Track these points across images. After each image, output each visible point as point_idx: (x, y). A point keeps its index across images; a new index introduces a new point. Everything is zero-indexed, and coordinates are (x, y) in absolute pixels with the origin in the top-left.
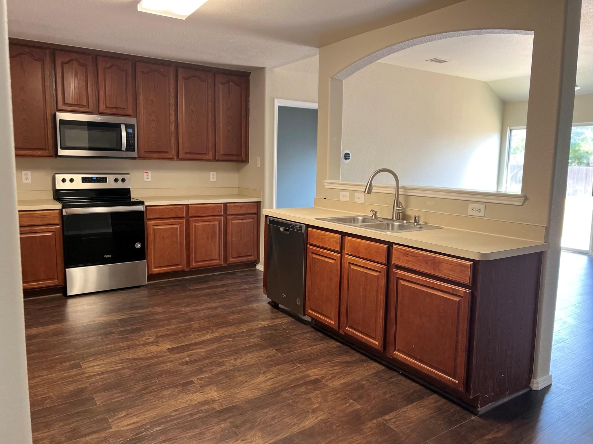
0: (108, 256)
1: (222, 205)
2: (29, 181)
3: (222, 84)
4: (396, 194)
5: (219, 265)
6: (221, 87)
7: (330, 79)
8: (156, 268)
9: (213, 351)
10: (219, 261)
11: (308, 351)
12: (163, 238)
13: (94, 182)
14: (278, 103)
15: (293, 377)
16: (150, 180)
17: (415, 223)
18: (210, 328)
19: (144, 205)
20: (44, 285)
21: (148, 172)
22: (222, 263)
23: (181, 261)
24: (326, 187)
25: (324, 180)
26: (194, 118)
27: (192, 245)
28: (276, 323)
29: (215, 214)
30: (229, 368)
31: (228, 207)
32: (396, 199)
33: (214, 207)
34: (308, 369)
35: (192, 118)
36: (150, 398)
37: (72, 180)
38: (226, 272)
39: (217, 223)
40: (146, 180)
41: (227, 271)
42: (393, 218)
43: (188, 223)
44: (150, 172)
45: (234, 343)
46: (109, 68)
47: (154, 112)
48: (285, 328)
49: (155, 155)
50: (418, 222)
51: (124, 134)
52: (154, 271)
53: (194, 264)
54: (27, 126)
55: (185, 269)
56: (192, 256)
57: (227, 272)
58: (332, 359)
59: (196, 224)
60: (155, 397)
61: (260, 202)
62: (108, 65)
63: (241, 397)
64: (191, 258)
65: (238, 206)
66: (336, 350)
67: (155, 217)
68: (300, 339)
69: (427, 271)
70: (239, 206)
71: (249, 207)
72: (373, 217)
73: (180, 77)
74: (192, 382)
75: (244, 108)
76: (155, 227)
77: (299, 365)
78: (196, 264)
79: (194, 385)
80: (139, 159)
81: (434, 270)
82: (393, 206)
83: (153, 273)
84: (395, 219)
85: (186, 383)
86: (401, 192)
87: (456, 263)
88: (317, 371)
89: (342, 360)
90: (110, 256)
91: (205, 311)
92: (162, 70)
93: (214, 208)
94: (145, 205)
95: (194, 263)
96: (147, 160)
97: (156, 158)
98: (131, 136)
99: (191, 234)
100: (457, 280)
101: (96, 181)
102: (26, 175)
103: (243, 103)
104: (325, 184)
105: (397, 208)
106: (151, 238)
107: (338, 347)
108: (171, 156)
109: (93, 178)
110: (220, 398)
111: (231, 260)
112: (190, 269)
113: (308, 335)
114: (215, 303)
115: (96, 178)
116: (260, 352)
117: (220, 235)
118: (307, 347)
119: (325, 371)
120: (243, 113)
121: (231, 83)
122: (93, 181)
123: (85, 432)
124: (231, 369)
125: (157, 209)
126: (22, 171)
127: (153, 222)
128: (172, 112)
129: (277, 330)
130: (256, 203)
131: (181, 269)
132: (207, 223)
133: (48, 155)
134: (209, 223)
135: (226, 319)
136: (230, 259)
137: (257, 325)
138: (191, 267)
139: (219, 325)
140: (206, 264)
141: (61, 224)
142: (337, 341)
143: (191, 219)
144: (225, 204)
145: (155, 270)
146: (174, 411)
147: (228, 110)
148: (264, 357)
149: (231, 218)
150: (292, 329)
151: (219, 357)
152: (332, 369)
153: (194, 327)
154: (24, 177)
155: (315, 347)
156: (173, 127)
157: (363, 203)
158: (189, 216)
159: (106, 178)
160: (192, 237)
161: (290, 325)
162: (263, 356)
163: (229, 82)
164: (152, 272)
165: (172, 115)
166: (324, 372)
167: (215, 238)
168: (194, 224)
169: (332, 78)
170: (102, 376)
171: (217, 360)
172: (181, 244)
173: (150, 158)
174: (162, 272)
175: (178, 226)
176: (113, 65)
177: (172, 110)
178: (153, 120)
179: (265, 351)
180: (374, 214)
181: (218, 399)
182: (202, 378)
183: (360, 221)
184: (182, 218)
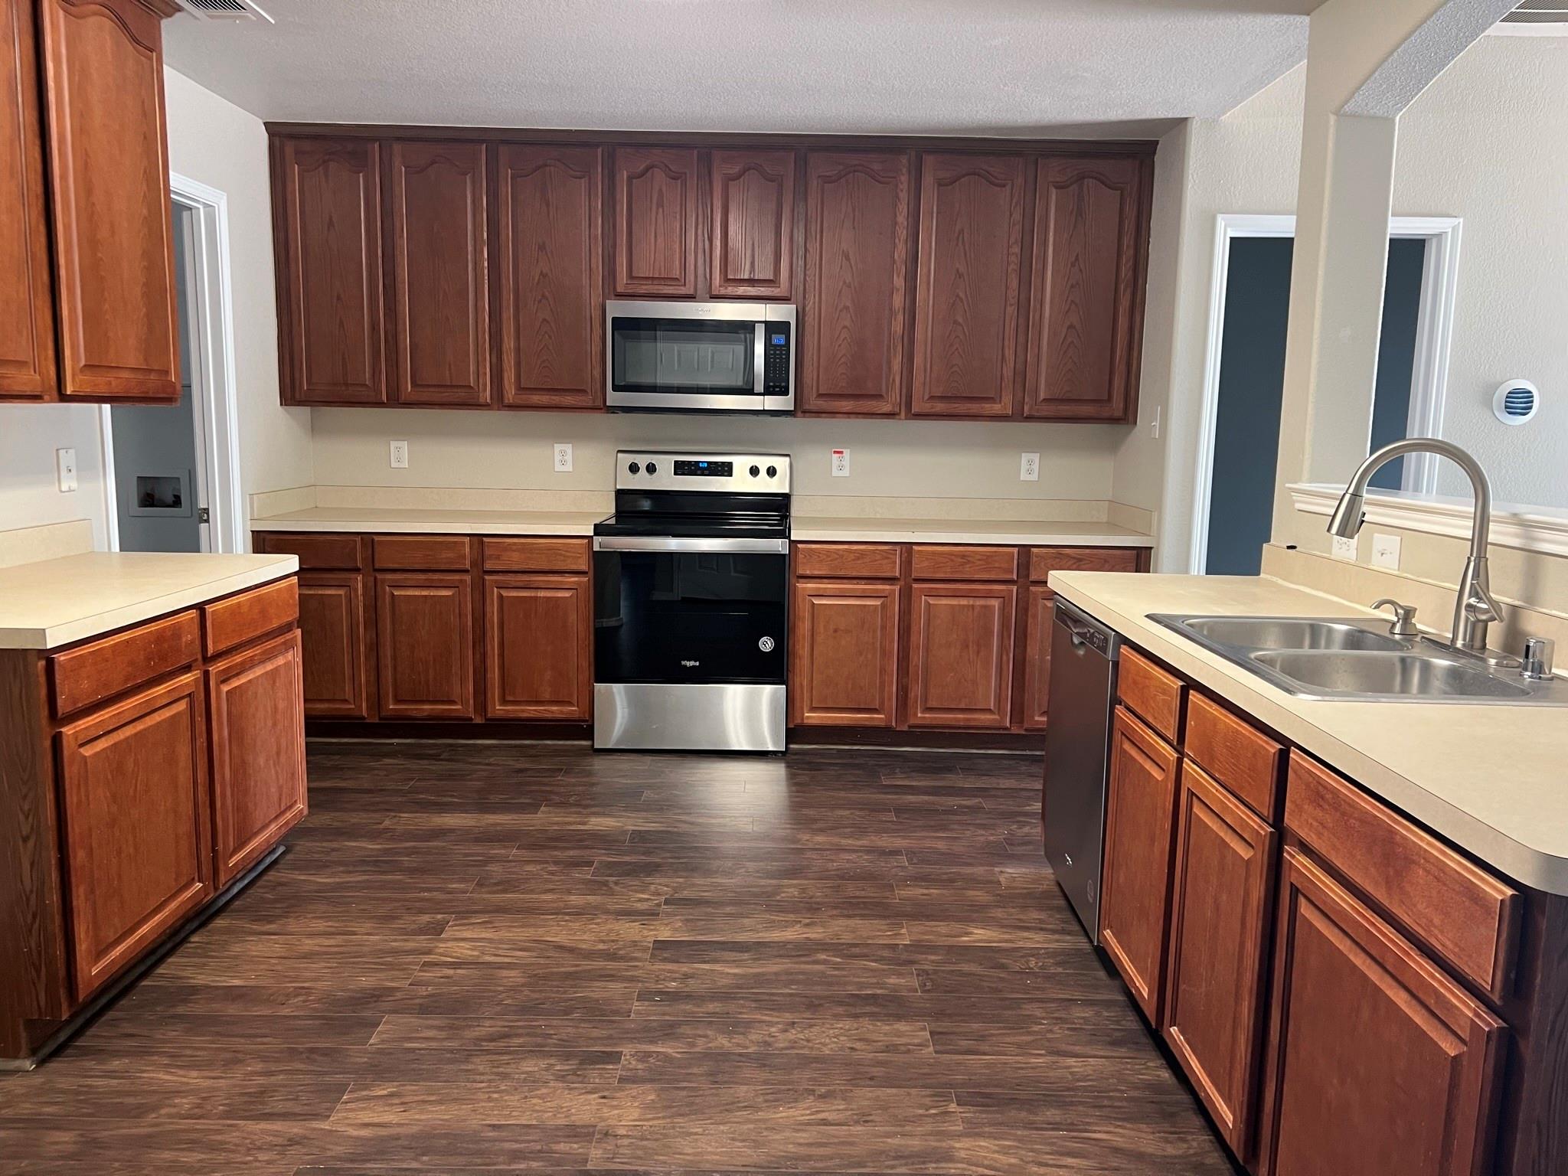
0: (691, 663)
1: (1016, 550)
2: (569, 467)
3: (1056, 188)
4: (1472, 540)
5: (999, 729)
6: (1054, 197)
7: (1332, 118)
8: (813, 709)
9: (759, 979)
10: (997, 717)
11: (1032, 1068)
12: (836, 631)
13: (703, 474)
14: (1227, 229)
15: (896, 1141)
16: (846, 473)
17: (1526, 670)
18: (818, 909)
19: (789, 537)
20: (549, 716)
21: (841, 452)
22: (1008, 725)
23: (882, 703)
24: (1298, 506)
25: (1296, 483)
26: (962, 295)
27: (917, 659)
28: (1020, 944)
29: (993, 577)
30: (747, 1048)
31: (1035, 559)
32: (1472, 565)
33: (988, 556)
34: (972, 1131)
35: (958, 296)
36: (481, 1068)
37: (651, 469)
38: (1024, 753)
39: (995, 603)
40: (835, 473)
41: (1030, 750)
42: (1454, 640)
43: (906, 595)
44: (847, 452)
45: (836, 973)
46: (738, 178)
47: (849, 287)
48: (1032, 969)
49: (847, 405)
50: (1541, 670)
51: (759, 349)
52: (808, 717)
53: (921, 716)
54: (550, 337)
55: (894, 724)
56: (916, 691)
57: (1028, 753)
58: (1088, 1124)
59: (932, 601)
60: (495, 1070)
61: (1151, 548)
62: (736, 170)
63: (685, 1152)
64: (912, 695)
65: (1068, 556)
66: (1133, 1094)
67: (816, 573)
68: (1043, 1018)
69: (1369, 888)
70: (1074, 558)
71: (1106, 561)
72: (1397, 630)
73: (928, 180)
74: (613, 1057)
75: (1128, 253)
76: (816, 601)
77: (953, 1107)
78: (927, 715)
79: (611, 1067)
80: (804, 417)
81: (1389, 888)
82: (1458, 588)
83: (805, 721)
84: (1464, 645)
85: (599, 1054)
86: (1495, 532)
87: (1456, 876)
88: (996, 1148)
89: (1118, 1141)
90: (697, 664)
91: (852, 857)
92: (876, 166)
93: (988, 558)
94: (793, 538)
95: (922, 712)
96: (825, 417)
97: (849, 414)
98: (781, 354)
99: (914, 628)
100: (1452, 957)
101: (706, 472)
102: (563, 453)
103: (1128, 241)
104: (1296, 496)
105: (1473, 601)
106: (803, 627)
107: (1156, 1088)
108: (886, 408)
109: (701, 465)
110: (630, 1133)
111: (1037, 718)
112: (910, 727)
113: (1079, 1013)
114: (904, 838)
115: (706, 465)
116: (879, 1024)
117: (1006, 641)
118: (1043, 1052)
119: (1022, 1160)
120: (1125, 272)
121: (1090, 182)
122: (699, 472)
123: (273, 1107)
124: (750, 1050)
125: (823, 550)
126: (555, 445)
127: (811, 585)
128: (899, 282)
129: (1003, 967)
130: (1135, 552)
131: (883, 724)
132: (964, 602)
133: (590, 404)
134: (971, 602)
135: (888, 894)
136: (1033, 717)
137: (955, 936)
138: (912, 721)
139: (852, 907)
140: (955, 719)
141: (591, 573)
142: (1168, 1063)
143: (915, 586)
144: (1025, 549)
145: (812, 717)
146: (490, 1128)
147: (1073, 265)
148: (875, 1044)
149: (1042, 592)
150: (1049, 977)
151: (753, 1005)
152: (1051, 1162)
153: (783, 895)
154: (558, 457)
155: (1071, 1061)
156: (898, 325)
157: (1396, 573)
158: (913, 577)
159: (730, 465)
160: (918, 638)
161: (1058, 964)
162: (874, 1041)
163: (1081, 178)
164: (803, 719)
165: (898, 290)
166: (1013, 1161)
167: (989, 646)
168: (926, 601)
169: (1337, 113)
170: (451, 972)
171: (741, 1013)
172: (885, 653)
173: (833, 414)
174: (829, 722)
175: (878, 602)
176: (749, 169)
177: (898, 276)
178: (847, 308)
179: (896, 1026)
180: (1399, 619)
181: (625, 1133)
182: (649, 1054)
183: (1338, 639)
184: (892, 580)
